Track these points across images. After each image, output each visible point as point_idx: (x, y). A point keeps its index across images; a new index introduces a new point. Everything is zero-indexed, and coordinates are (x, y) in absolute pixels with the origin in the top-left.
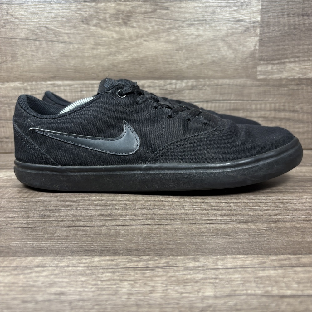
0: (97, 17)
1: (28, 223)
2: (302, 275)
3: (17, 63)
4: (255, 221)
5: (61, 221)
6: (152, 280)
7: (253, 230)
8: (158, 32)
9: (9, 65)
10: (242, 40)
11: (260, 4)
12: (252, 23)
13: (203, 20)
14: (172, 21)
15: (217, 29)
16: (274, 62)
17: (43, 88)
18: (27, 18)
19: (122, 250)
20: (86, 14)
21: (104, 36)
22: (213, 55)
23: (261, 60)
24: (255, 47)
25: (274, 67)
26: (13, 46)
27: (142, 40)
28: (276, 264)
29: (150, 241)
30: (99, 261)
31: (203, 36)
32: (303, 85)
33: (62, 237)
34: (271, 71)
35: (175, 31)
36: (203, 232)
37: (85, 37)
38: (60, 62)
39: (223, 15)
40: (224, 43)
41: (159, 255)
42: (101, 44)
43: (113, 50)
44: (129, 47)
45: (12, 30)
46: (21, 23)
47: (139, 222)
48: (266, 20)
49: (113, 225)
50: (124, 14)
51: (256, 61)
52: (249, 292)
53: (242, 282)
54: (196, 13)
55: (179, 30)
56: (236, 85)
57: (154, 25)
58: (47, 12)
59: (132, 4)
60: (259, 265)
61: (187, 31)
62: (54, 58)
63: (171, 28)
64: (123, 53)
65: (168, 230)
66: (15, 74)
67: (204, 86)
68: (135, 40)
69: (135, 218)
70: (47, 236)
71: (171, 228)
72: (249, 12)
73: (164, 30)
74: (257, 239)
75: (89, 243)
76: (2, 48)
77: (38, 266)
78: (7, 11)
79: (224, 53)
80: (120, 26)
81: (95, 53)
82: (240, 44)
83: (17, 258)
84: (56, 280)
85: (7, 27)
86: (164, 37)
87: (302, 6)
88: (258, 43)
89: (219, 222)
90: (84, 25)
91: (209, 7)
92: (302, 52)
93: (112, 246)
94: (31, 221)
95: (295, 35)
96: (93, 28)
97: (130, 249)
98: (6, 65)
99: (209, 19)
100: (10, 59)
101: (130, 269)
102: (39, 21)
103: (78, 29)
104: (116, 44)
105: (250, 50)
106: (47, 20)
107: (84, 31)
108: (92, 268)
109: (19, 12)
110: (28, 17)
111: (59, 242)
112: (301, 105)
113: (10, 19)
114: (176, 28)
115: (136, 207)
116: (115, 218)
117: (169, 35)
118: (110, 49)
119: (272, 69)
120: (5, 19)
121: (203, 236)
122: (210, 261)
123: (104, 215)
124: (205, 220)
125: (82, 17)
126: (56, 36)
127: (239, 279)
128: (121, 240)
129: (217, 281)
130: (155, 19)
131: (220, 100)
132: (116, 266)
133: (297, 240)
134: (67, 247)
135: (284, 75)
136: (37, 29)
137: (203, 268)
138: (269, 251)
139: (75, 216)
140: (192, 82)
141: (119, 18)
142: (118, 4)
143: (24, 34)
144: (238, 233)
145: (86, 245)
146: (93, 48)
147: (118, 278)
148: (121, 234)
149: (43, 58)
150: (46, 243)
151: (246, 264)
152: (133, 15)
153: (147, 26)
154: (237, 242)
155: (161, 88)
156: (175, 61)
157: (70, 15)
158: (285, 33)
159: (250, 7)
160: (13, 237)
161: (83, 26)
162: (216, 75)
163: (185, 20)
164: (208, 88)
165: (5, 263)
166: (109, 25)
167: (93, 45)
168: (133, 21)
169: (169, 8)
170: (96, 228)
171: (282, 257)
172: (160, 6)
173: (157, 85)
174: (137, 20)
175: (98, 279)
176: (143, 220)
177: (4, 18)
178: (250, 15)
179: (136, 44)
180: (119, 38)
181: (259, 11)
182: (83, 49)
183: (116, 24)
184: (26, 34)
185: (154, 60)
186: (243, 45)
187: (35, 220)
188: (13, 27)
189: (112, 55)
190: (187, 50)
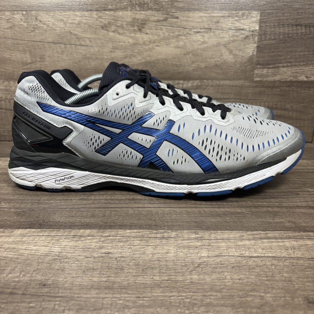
0: (115, 24)
1: (72, 205)
2: (267, 245)
3: (45, 63)
4: (240, 207)
5: (97, 203)
6: (167, 246)
7: (239, 213)
8: (168, 39)
9: (38, 65)
10: (242, 47)
11: (259, 15)
12: (251, 32)
13: (208, 29)
14: (181, 28)
15: (220, 36)
16: (269, 66)
18: (54, 24)
19: (145, 225)
20: (105, 21)
21: (121, 41)
22: (216, 59)
23: (258, 64)
24: (253, 53)
25: (269, 71)
26: (41, 48)
27: (154, 45)
28: (251, 237)
29: (164, 219)
30: (130, 233)
31: (208, 42)
32: (294, 87)
33: (101, 215)
34: (266, 74)
35: (183, 37)
36: (202, 214)
37: (104, 42)
38: (82, 63)
39: (226, 24)
40: (226, 49)
41: (171, 229)
42: (118, 48)
43: (129, 53)
44: (142, 51)
45: (41, 35)
46: (48, 28)
47: (155, 205)
48: (264, 30)
49: (137, 207)
50: (139, 22)
51: (254, 65)
52: (230, 254)
53: (227, 248)
54: (202, 22)
55: (186, 37)
56: (235, 86)
57: (165, 32)
58: (72, 19)
59: (147, 13)
60: (239, 237)
61: (194, 38)
62: (77, 60)
63: (180, 35)
64: (137, 56)
65: (177, 212)
67: (208, 86)
68: (148, 45)
69: (152, 202)
70: (90, 215)
71: (178, 210)
72: (249, 22)
73: (174, 37)
74: (241, 220)
75: (121, 220)
76: (32, 50)
77: (89, 236)
78: (36, 17)
79: (225, 58)
80: (135, 32)
81: (112, 55)
82: (240, 50)
84: (103, 245)
85: (36, 31)
86: (173, 43)
87: (296, 17)
88: (256, 50)
89: (213, 207)
90: (103, 31)
91: (214, 17)
92: (294, 58)
93: (138, 223)
94: (75, 203)
95: (289, 43)
96: (111, 34)
97: (150, 225)
98: (35, 65)
99: (214, 27)
100: (39, 60)
101: (152, 238)
102: (64, 27)
103: (98, 34)
104: (132, 48)
105: (249, 55)
106: (72, 26)
107: (103, 36)
108: (126, 237)
109: (47, 18)
110: (55, 23)
111: (100, 219)
112: (291, 104)
113: (38, 25)
114: (184, 35)
116: (137, 201)
117: (178, 41)
118: (126, 53)
119: (267, 72)
120: (34, 24)
121: (202, 216)
122: (206, 234)
123: (129, 199)
125: (102, 24)
127: (225, 247)
128: (143, 218)
129: (210, 247)
130: (166, 27)
131: (221, 99)
132: (142, 236)
133: (269, 221)
134: (106, 223)
135: (277, 78)
136: (63, 34)
137: (202, 239)
138: (248, 228)
139: (107, 200)
140: (197, 82)
141: (135, 25)
142: (134, 13)
143: (51, 38)
144: (227, 215)
145: (119, 221)
146: (111, 52)
147: (144, 244)
148: (143, 214)
149: (67, 60)
150: (90, 219)
151: (230, 237)
152: (147, 23)
153: (159, 33)
154: (226, 222)
156: (183, 64)
157: (92, 22)
158: (280, 41)
159: (250, 17)
160: (65, 215)
161: (103, 32)
162: (218, 77)
163: (193, 28)
164: (211, 88)
165: (66, 233)
166: (126, 31)
167: (111, 48)
168: (147, 28)
169: (179, 17)
170: (124, 209)
171: (256, 232)
172: (171, 16)
174: (150, 27)
175: (131, 244)
176: (158, 204)
177: (34, 23)
178: (249, 24)
179: (149, 48)
180: (134, 43)
181: (257, 21)
182: (102, 52)
183: (132, 30)
184: (53, 38)
185: (164, 63)
186: (242, 51)
187: (78, 203)
188: (41, 32)
189: (128, 58)
190: (194, 55)
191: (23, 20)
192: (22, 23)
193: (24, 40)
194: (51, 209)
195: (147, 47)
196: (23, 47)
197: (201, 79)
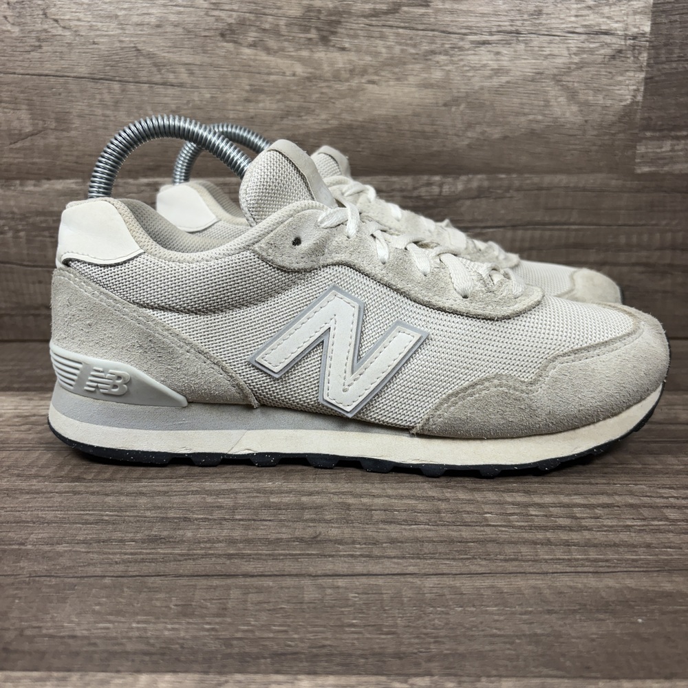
0: (258, 23)
1: (124, 562)
3: (70, 134)
4: (666, 568)
5: (203, 556)
7: (669, 595)
8: (402, 63)
9: (52, 139)
10: (604, 81)
12: (630, 39)
13: (511, 33)
14: (436, 33)
15: (544, 53)
16: (679, 134)
17: (130, 193)
18: (91, 28)
19: (362, 656)
20: (230, 16)
21: (273, 70)
22: (531, 117)
23: (647, 128)
24: (634, 96)
25: (678, 145)
26: (60, 94)
27: (363, 81)
29: (425, 628)
31: (510, 70)
33: (212, 607)
34: (671, 153)
35: (442, 58)
36: (546, 600)
37: (227, 73)
39: (562, 19)
40: (560, 87)
41: (455, 675)
42: (266, 89)
43: (293, 104)
44: (331, 98)
45: (57, 57)
46: (77, 38)
47: (390, 566)
48: (665, 32)
49: (328, 572)
50: (322, 17)
51: (636, 131)
54: (496, 14)
55: (451, 56)
56: (584, 189)
57: (393, 43)
58: (139, 12)
61: (473, 59)
63: (433, 52)
64: (317, 111)
66: (66, 161)
67: (508, 189)
68: (347, 80)
69: (376, 552)
70: (176, 605)
71: (466, 585)
72: (623, 12)
73: (417, 56)
75: (279, 631)
76: (34, 98)
78: (44, 10)
79: (557, 111)
80: (311, 47)
81: (250, 111)
82: (597, 91)
83: (113, 674)
85: (45, 48)
86: (415, 73)
88: (642, 89)
90: (225, 44)
93: (336, 643)
94: (132, 554)
96: (247, 51)
97: (380, 654)
98: (44, 138)
99: (527, 28)
100: (53, 125)
102: (119, 35)
103: (210, 54)
104: (303, 89)
105: (623, 104)
106: (140, 33)
107: (225, 57)
109: (72, 12)
110: (94, 24)
111: (207, 627)
113: (49, 30)
114: (446, 53)
115: (372, 516)
116: (329, 549)
117: (427, 69)
118: (288, 103)
119: (672, 150)
120: (39, 29)
121: (550, 612)
123: (301, 540)
124: (546, 561)
125: (221, 24)
126: (159, 71)
128: (354, 621)
130: (395, 30)
131: (544, 224)
134: (227, 642)
136: (117, 54)
139: (232, 542)
140: (480, 180)
141: (310, 26)
143: (86, 66)
144: (632, 607)
145: (271, 635)
146: (248, 100)
148: (350, 603)
150: (177, 626)
152: (343, 20)
153: (375, 47)
155: (405, 194)
156: (441, 130)
157: (193, 21)
160: (96, 605)
161: (223, 47)
162: (537, 164)
163: (469, 31)
164: (518, 196)
166: (286, 44)
167: (247, 91)
168: (342, 33)
170: (289, 582)
173: (397, 186)
174: (352, 32)
176: (396, 560)
177: (38, 27)
178: (625, 18)
179: (350, 89)
180: (309, 75)
181: (647, 10)
182: (222, 102)
183: (302, 41)
184: (89, 64)
185: (391, 128)
186: (604, 93)
187: (141, 553)
188: (59, 49)
189: (292, 115)
190: (471, 106)
191: (9, 19)
192: (9, 27)
193: (14, 73)
194: (54, 581)
195: (343, 87)
196: (11, 91)
197: (489, 169)
